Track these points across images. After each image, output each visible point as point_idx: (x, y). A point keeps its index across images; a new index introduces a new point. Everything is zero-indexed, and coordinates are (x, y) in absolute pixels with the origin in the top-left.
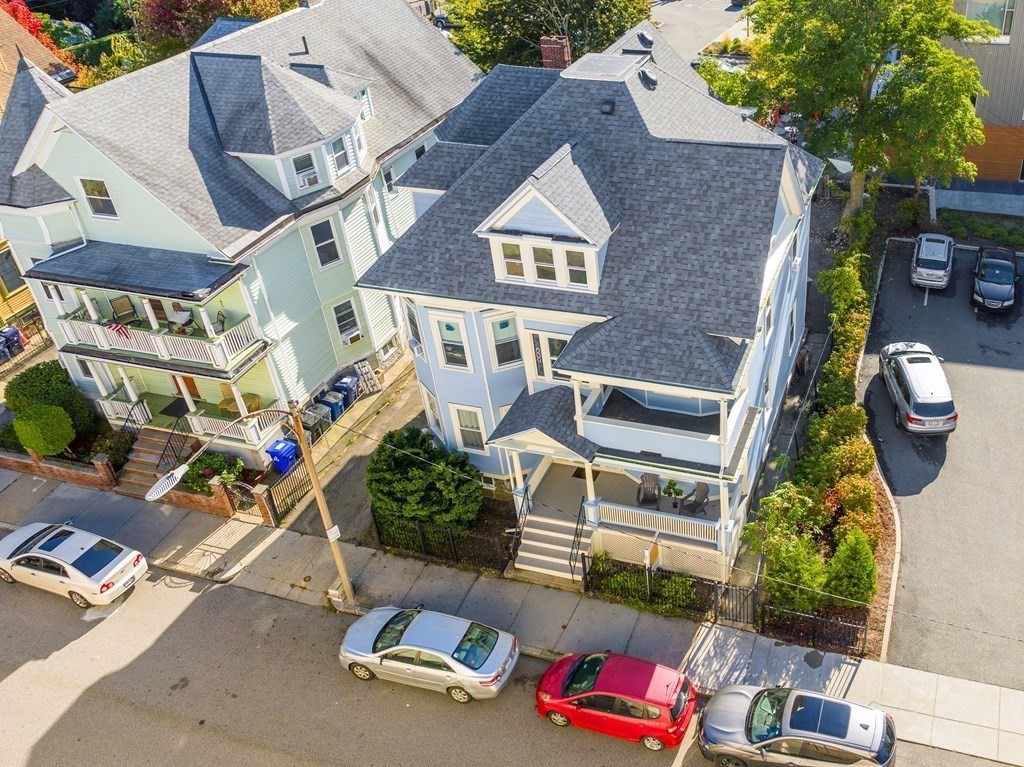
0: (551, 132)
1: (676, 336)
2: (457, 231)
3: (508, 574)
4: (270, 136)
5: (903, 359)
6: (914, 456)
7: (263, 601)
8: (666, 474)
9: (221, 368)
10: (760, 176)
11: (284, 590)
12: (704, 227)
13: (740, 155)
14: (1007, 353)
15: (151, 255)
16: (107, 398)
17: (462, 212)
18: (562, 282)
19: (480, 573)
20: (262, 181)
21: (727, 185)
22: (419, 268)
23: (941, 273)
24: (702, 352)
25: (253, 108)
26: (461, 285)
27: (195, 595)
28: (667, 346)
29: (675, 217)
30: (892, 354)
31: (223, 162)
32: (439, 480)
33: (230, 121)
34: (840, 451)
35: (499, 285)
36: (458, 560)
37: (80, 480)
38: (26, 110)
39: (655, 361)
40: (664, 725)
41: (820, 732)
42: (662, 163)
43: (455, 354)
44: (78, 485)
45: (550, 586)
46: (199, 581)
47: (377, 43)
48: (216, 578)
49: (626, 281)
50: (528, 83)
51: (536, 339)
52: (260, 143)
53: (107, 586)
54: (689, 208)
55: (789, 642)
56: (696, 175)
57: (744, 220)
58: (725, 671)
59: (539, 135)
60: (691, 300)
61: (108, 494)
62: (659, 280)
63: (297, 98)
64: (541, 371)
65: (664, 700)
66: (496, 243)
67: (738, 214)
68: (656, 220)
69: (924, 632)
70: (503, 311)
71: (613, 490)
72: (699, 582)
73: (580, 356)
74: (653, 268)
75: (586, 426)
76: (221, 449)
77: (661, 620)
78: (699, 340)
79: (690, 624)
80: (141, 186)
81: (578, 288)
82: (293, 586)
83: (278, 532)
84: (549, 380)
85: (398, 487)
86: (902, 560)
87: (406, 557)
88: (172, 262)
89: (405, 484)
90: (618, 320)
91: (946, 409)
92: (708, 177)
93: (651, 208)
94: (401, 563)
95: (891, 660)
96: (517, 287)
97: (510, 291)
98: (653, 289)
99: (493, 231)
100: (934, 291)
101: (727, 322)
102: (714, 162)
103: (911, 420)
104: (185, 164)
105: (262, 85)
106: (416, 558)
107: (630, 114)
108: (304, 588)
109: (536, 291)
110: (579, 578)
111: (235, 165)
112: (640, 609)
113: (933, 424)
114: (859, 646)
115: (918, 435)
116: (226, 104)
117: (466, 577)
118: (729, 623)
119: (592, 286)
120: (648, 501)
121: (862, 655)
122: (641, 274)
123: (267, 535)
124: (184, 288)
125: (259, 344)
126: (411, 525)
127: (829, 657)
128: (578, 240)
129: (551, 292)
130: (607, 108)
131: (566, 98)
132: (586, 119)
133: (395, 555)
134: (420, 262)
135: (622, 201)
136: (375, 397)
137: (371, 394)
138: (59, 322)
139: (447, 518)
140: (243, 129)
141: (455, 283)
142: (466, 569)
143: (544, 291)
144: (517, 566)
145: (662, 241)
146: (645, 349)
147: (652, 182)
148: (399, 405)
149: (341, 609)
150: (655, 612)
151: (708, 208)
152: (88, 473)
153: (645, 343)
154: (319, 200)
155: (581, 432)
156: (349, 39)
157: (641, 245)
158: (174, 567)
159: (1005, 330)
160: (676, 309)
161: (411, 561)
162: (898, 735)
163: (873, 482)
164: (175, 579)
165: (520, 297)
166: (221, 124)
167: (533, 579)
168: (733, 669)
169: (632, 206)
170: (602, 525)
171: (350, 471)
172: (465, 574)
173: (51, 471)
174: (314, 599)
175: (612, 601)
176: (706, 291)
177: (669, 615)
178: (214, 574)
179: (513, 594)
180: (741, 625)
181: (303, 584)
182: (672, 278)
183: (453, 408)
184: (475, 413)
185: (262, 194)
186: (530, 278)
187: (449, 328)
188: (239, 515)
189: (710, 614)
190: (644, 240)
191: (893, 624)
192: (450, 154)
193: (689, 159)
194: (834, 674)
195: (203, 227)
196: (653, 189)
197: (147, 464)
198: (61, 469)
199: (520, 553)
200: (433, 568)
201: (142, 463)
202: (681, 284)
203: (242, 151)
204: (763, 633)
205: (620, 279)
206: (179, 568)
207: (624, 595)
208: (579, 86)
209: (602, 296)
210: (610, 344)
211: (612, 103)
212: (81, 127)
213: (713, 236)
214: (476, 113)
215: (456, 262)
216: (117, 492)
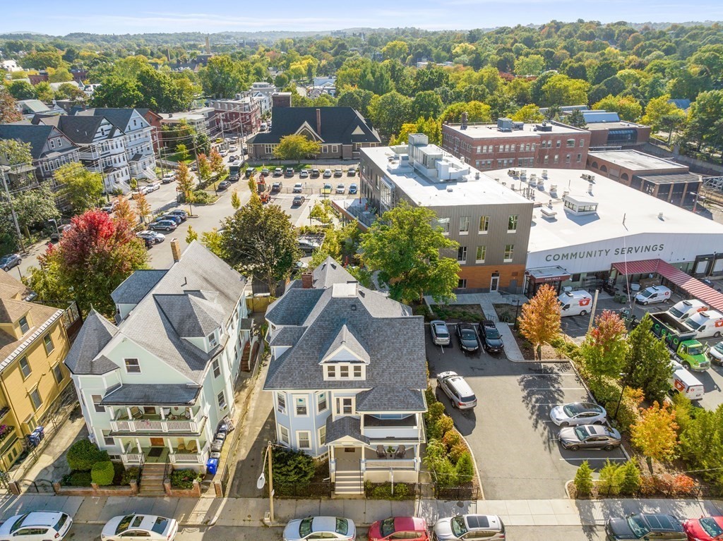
0: (333, 319)
1: (399, 392)
2: (303, 362)
3: (333, 497)
4: (201, 329)
5: (450, 380)
6: (464, 418)
7: (235, 529)
8: (386, 444)
9: (196, 431)
10: (416, 328)
11: (242, 523)
12: (400, 350)
13: (408, 321)
14: (482, 369)
15: (158, 387)
16: (125, 453)
17: (304, 354)
18: (351, 377)
19: (320, 499)
20: (196, 347)
21: (405, 333)
22: (291, 379)
23: (447, 338)
24: (411, 396)
25: (190, 317)
26: (310, 383)
27: (203, 533)
28: (397, 396)
29: (389, 347)
30: (444, 378)
31: (181, 342)
32: (300, 464)
33: (180, 324)
34: (439, 422)
35: (325, 381)
36: (309, 496)
37: (119, 494)
38: (96, 332)
39: (394, 403)
40: (424, 539)
41: (481, 527)
42: (379, 327)
43: (302, 410)
44: (117, 498)
45: (351, 498)
46: (202, 527)
47: (206, 272)
48: (208, 524)
49: (375, 373)
50: (306, 295)
51: (338, 400)
52: (197, 332)
53: (169, 537)
54: (393, 343)
55: (449, 500)
56: (393, 331)
57: (414, 345)
58: (431, 516)
59: (328, 321)
60: (402, 377)
61: (135, 498)
62: (388, 372)
63: (205, 310)
64: (338, 412)
65: (422, 529)
66: (325, 367)
67: (411, 344)
68: (382, 349)
69: (494, 486)
70: (321, 391)
71: (370, 455)
72: (408, 485)
73: (365, 405)
74: (385, 367)
75: (365, 431)
76: (184, 467)
77: (400, 503)
78: (408, 393)
79: (411, 501)
80: (161, 360)
81: (358, 379)
82: (244, 520)
83: (225, 500)
84: (342, 414)
85: (284, 469)
86: (476, 461)
87: (287, 499)
88: (169, 389)
89: (287, 467)
90: (376, 389)
91: (472, 398)
92: (397, 331)
93: (379, 344)
94: (285, 501)
95: (487, 499)
96: (333, 382)
97: (331, 383)
98: (386, 375)
99: (326, 362)
100: (445, 346)
101: (417, 384)
102: (398, 325)
103: (461, 404)
104: (169, 346)
105: (192, 307)
106: (292, 498)
107: (363, 309)
108: (250, 521)
109: (341, 382)
110: (363, 492)
111: (185, 343)
112: (390, 500)
113: (469, 405)
114: (474, 496)
115: (463, 410)
116: (176, 316)
117: (316, 502)
118: (425, 498)
119: (363, 377)
120: (381, 456)
121: (476, 499)
122: (381, 370)
123: (221, 501)
124: (184, 401)
125: (204, 418)
126: (291, 484)
127: (465, 502)
128: (360, 362)
129: (347, 381)
130: (354, 308)
131: (336, 305)
132: (346, 313)
133: (282, 499)
134: (290, 377)
135: (367, 343)
136: (233, 432)
137: (231, 431)
138: (111, 423)
139: (307, 478)
140: (187, 326)
141: (307, 383)
142: (314, 499)
143: (344, 382)
144: (337, 493)
145: (386, 356)
146: (389, 399)
147: (377, 335)
148: (246, 434)
149: (271, 525)
150: (396, 500)
151: (400, 342)
152: (126, 490)
153: (389, 396)
154: (217, 352)
155: (362, 434)
156: (196, 273)
157: (378, 359)
158: (187, 524)
159: (478, 359)
160: (397, 382)
161: (290, 500)
162: (505, 524)
163: (454, 432)
164: (190, 529)
165: (335, 385)
166: (175, 325)
167: (344, 497)
168: (434, 515)
169: (371, 345)
170: (367, 469)
171: (241, 467)
172: (315, 501)
173: (103, 492)
174: (257, 524)
175: (378, 499)
176: (406, 373)
177: (402, 500)
178: (207, 523)
179: (339, 504)
180: (429, 498)
181: (249, 519)
182: (392, 370)
183: (297, 432)
184: (307, 433)
185: (199, 354)
186: (338, 377)
187: (300, 400)
188: (203, 495)
189: (417, 496)
190: (379, 357)
191: (483, 485)
192: (291, 331)
193: (388, 324)
194: (469, 508)
195: (187, 373)
196: (378, 337)
197: (151, 481)
198: (109, 491)
199: (337, 487)
200: (300, 501)
201: (148, 481)
202: (397, 372)
203: (189, 336)
204: (438, 499)
205: (373, 373)
206: (189, 523)
207: (382, 496)
208: (340, 300)
209: (367, 380)
210: (375, 398)
211: (355, 306)
212: (134, 338)
213: (404, 353)
214: (287, 309)
215: (306, 375)
216: (139, 496)
